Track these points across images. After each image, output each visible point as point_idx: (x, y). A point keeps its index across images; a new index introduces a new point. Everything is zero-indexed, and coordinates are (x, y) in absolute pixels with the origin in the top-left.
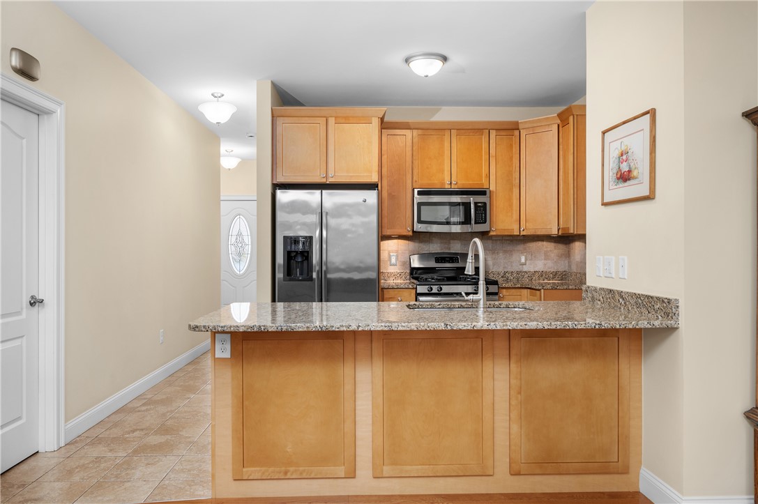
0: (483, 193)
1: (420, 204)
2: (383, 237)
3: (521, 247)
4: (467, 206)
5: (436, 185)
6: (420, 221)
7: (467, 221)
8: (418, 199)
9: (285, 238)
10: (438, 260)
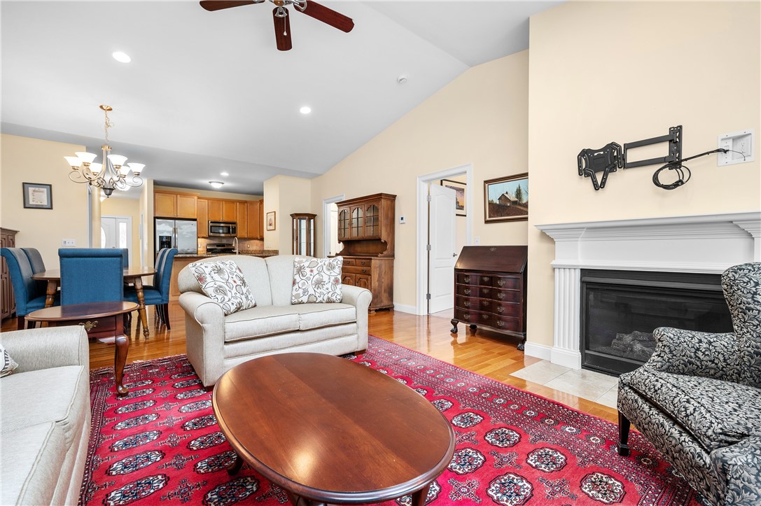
0: (234, 223)
1: (211, 226)
2: (198, 237)
3: (248, 242)
4: (229, 228)
5: (217, 220)
6: (211, 232)
7: (229, 232)
8: (211, 224)
9: (160, 237)
10: (217, 246)
